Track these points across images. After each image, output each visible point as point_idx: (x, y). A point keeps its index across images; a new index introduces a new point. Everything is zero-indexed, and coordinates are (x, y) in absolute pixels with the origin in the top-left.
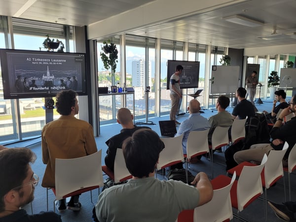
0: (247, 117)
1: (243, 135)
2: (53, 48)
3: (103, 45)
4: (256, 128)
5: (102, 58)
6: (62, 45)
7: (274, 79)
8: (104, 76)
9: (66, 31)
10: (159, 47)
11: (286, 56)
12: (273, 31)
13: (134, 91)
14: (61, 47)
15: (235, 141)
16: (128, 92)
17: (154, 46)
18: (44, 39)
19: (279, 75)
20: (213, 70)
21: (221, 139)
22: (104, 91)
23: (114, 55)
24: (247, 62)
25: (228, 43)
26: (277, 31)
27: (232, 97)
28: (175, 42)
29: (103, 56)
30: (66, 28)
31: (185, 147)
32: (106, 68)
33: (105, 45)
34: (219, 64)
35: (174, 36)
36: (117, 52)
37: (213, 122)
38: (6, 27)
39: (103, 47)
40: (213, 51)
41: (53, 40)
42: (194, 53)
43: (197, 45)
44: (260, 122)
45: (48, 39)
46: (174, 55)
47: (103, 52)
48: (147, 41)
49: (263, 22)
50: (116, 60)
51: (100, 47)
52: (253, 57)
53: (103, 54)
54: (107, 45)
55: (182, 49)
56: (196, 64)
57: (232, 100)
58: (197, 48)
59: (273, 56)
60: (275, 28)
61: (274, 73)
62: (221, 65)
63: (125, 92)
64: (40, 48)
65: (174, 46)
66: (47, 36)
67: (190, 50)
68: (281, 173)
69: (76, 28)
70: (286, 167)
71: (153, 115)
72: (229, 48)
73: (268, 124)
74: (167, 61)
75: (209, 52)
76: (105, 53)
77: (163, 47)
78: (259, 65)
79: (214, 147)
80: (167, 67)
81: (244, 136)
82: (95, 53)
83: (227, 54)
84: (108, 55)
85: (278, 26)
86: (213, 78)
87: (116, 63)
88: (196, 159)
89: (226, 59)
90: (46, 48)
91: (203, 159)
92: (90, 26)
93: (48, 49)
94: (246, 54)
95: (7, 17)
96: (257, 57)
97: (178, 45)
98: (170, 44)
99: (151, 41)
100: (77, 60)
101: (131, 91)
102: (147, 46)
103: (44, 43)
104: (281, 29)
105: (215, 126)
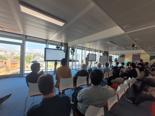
0: (113, 70)
2: (58, 48)
3: (71, 48)
8: (71, 56)
9: (61, 45)
10: (86, 50)
11: (119, 54)
12: (118, 46)
14: (60, 48)
17: (84, 49)
18: (56, 46)
19: (117, 59)
20: (100, 57)
22: (71, 61)
23: (74, 51)
24: (109, 55)
29: (71, 51)
30: (62, 43)
32: (71, 54)
34: (101, 55)
35: (90, 47)
38: (47, 43)
46: (89, 52)
47: (71, 50)
49: (116, 44)
51: (70, 49)
55: (92, 51)
56: (96, 55)
59: (116, 54)
61: (116, 59)
63: (76, 61)
67: (94, 51)
68: (128, 87)
69: (65, 43)
72: (104, 51)
75: (99, 52)
77: (87, 50)
81: (112, 75)
84: (72, 51)
86: (100, 59)
87: (74, 53)
89: (103, 54)
92: (68, 43)
94: (109, 53)
95: (47, 40)
97: (91, 49)
98: (88, 49)
99: (84, 48)
100: (64, 52)
101: (78, 61)
102: (82, 49)
103: (56, 47)
104: (120, 46)
105: (105, 72)
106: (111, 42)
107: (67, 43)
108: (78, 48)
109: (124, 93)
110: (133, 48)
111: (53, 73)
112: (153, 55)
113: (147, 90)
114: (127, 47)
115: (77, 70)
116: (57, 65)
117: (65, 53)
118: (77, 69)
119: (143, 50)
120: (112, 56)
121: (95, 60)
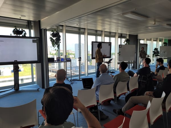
0: (139, 75)
1: (137, 87)
2: (19, 34)
3: (51, 33)
5: (50, 40)
6: (25, 33)
7: (156, 52)
8: (51, 51)
9: (29, 25)
10: (86, 34)
11: (162, 39)
12: (154, 23)
14: (24, 34)
15: (132, 91)
16: (67, 61)
17: (83, 33)
19: (159, 50)
21: (123, 89)
22: (52, 60)
23: (58, 39)
24: (140, 42)
25: (128, 31)
26: (156, 23)
27: (131, 63)
28: (96, 31)
29: (52, 40)
30: (29, 22)
32: (53, 46)
33: (53, 32)
34: (123, 44)
35: (96, 27)
36: (60, 36)
37: (117, 79)
39: (51, 34)
40: (120, 36)
41: (19, 29)
42: (108, 38)
43: (110, 33)
44: (148, 79)
45: (16, 29)
46: (96, 39)
48: (79, 31)
49: (147, 17)
50: (60, 41)
51: (49, 34)
52: (143, 40)
53: (51, 38)
54: (54, 33)
55: (101, 35)
56: (110, 44)
57: (131, 65)
58: (110, 35)
59: (155, 39)
60: (155, 21)
61: (156, 49)
62: (124, 44)
63: (65, 60)
64: (11, 34)
65: (96, 33)
66: (15, 27)
67: (106, 36)
68: (161, 113)
69: (34, 22)
70: (164, 108)
71: (84, 75)
72: (129, 35)
73: (153, 79)
74: (91, 42)
75: (117, 37)
76: (52, 37)
77: (89, 34)
78: (147, 44)
79: (118, 95)
80: (91, 46)
82: (45, 37)
83: (128, 38)
84: (54, 38)
85: (157, 20)
86: (120, 52)
87: (60, 43)
89: (127, 41)
90: (14, 34)
91: (112, 102)
92: (42, 20)
93: (16, 35)
94: (139, 38)
96: (146, 40)
97: (98, 33)
98: (94, 32)
99: (82, 31)
100: (34, 41)
101: (69, 60)
102: (80, 33)
103: (13, 31)
104: (158, 22)
105: (119, 81)
106: (134, 13)
107: (39, 21)
111: (13, 90)
115: (69, 79)
116: (20, 73)
117: (36, 44)
118: (69, 77)
120: (146, 45)
121: (109, 56)
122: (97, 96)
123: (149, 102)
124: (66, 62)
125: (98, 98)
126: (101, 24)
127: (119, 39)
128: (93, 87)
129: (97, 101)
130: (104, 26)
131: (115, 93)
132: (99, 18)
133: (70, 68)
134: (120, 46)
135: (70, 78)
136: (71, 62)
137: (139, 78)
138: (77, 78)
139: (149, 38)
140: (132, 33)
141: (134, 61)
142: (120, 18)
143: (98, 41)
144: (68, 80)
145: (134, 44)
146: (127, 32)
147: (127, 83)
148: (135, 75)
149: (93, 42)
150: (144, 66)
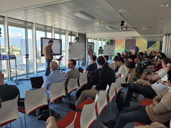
0: (88, 71)
1: (86, 82)
4: (93, 77)
7: (101, 50)
10: (34, 29)
11: (106, 39)
12: (99, 24)
13: (16, 58)
15: (82, 86)
16: (11, 58)
17: (31, 28)
19: (103, 48)
20: (70, 45)
21: (73, 85)
24: (88, 41)
25: (78, 30)
26: (101, 24)
27: (81, 60)
28: (46, 26)
31: (49, 94)
34: (73, 41)
35: (45, 22)
37: (69, 76)
40: (70, 34)
42: (59, 35)
43: (60, 30)
44: (95, 74)
48: (26, 25)
49: (94, 18)
52: (91, 39)
55: (50, 31)
56: (60, 41)
57: (81, 62)
58: (60, 32)
59: (100, 39)
60: (100, 22)
61: (101, 48)
62: (74, 42)
63: (8, 58)
65: (45, 29)
67: (56, 32)
71: (32, 73)
72: (78, 33)
74: (40, 38)
75: (67, 34)
77: (37, 29)
79: (69, 92)
80: (40, 42)
83: (77, 36)
85: (102, 21)
88: (59, 101)
89: (77, 39)
91: (63, 99)
94: (87, 37)
96: (93, 39)
97: (48, 28)
98: (43, 28)
99: (29, 25)
101: (14, 58)
102: (26, 28)
104: (102, 23)
105: (70, 78)
108: (10, 24)
109: (95, 118)
110: (122, 28)
112: (150, 40)
113: (136, 98)
114: (114, 26)
115: (14, 79)
118: (14, 77)
119: (136, 32)
120: (93, 43)
121: (60, 53)
122: (48, 95)
123: (97, 95)
124: (9, 60)
125: (49, 97)
126: (50, 20)
127: (69, 37)
128: (43, 86)
129: (48, 100)
130: (54, 22)
131: (66, 90)
132: (48, 13)
133: (15, 67)
134: (70, 44)
135: (16, 78)
136: (16, 59)
137: (88, 74)
138: (24, 78)
139: (95, 38)
140: (82, 32)
141: (83, 58)
142: (70, 16)
143: (47, 37)
144: (13, 81)
145: (83, 43)
146: (76, 30)
147: (77, 79)
148: (85, 71)
149: (42, 38)
150: (92, 63)
